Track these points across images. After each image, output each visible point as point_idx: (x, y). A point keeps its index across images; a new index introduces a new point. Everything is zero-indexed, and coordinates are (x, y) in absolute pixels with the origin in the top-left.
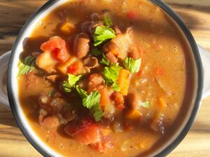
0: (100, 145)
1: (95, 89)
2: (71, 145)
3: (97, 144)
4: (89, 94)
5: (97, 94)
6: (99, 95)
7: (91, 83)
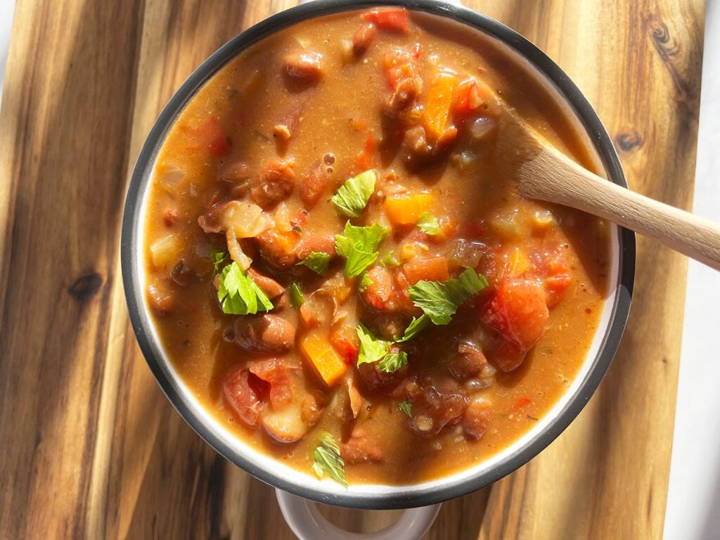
0: (552, 279)
1: (406, 293)
2: (550, 352)
3: (550, 287)
4: (419, 312)
5: (417, 290)
6: (421, 285)
7: (391, 305)
